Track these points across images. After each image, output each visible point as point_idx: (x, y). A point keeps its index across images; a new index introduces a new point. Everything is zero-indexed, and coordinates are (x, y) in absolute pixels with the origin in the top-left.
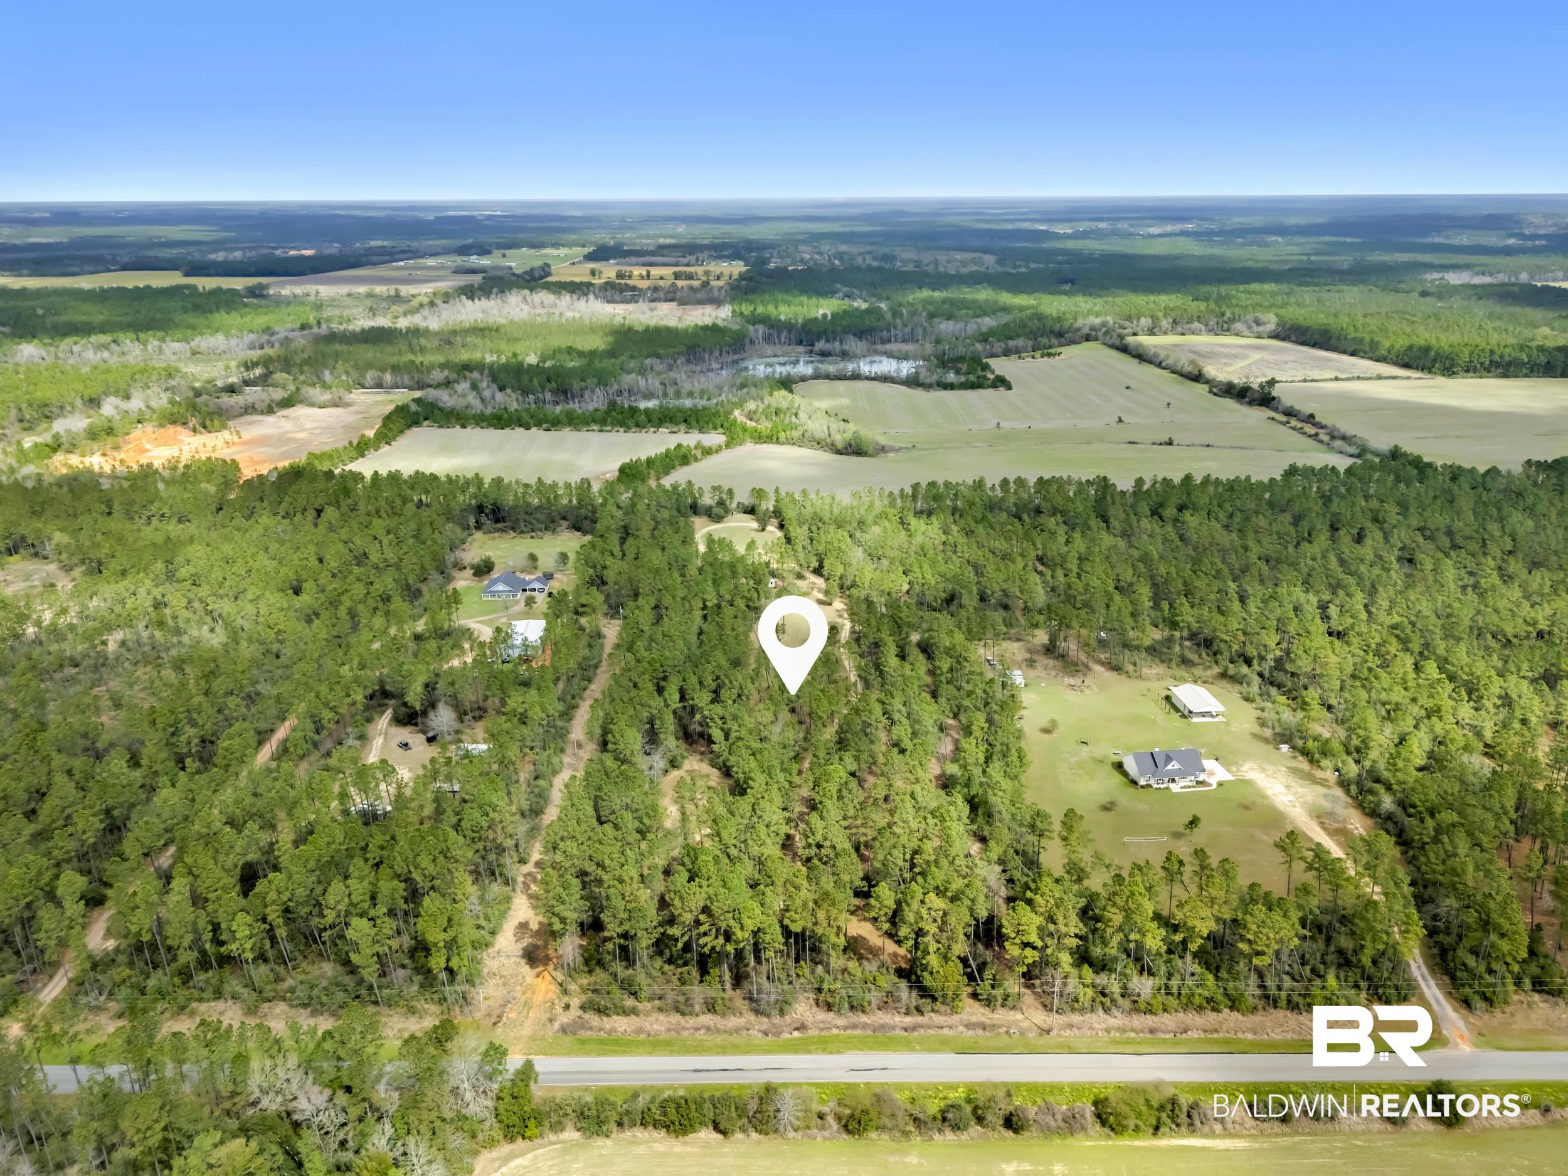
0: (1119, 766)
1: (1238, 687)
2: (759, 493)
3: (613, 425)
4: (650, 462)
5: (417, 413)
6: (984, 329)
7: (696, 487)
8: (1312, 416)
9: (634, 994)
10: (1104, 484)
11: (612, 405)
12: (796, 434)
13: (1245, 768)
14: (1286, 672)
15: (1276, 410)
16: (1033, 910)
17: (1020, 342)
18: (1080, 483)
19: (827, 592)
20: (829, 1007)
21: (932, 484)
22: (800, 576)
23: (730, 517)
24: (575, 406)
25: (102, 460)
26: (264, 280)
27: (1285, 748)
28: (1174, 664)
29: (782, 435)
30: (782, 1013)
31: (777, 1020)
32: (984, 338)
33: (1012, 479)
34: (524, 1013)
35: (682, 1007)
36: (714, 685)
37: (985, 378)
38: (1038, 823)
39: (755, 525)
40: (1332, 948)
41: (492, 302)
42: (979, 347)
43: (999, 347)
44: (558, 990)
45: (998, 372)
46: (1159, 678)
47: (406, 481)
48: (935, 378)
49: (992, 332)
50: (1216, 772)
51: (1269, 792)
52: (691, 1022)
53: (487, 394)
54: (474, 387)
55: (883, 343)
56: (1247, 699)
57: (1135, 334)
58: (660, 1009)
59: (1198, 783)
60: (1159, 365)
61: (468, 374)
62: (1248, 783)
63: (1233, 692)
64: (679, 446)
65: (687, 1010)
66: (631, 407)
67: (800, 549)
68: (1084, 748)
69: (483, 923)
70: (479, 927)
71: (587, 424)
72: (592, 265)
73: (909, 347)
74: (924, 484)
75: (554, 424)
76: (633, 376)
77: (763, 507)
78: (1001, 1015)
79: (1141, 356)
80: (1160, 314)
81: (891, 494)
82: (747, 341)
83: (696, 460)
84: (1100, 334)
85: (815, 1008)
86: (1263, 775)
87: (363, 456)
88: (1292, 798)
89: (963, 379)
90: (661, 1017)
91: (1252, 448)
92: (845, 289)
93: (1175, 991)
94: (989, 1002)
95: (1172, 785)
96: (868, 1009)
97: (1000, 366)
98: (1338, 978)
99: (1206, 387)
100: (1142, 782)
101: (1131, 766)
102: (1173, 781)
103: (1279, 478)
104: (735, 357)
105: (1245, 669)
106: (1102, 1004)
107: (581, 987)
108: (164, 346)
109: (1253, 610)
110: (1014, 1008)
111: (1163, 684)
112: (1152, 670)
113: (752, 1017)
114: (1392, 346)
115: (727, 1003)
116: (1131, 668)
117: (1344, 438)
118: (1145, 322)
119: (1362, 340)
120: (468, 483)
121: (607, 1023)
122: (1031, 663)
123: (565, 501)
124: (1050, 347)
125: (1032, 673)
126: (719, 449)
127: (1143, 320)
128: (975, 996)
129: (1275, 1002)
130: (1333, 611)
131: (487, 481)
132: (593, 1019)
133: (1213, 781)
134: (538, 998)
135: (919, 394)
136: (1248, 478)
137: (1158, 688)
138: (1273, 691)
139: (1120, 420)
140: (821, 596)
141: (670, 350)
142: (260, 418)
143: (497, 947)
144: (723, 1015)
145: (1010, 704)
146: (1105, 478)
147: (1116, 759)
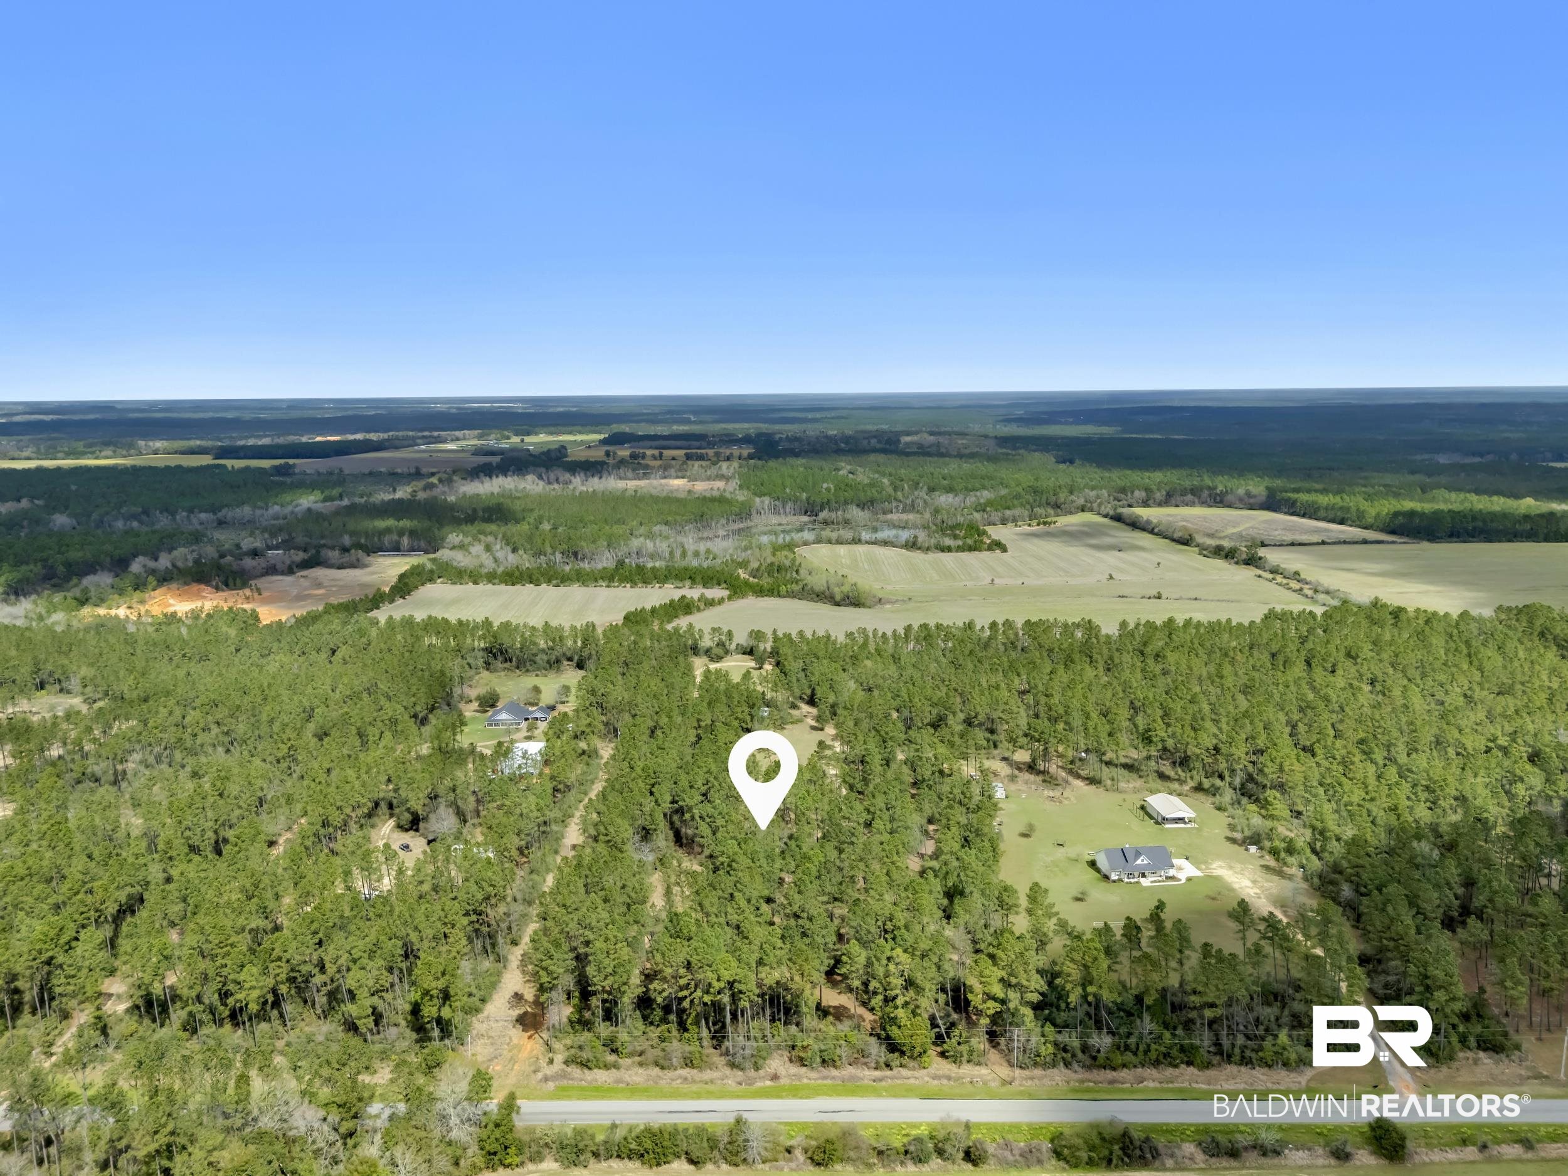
0: (1093, 864)
1: (1211, 799)
2: (758, 635)
3: (621, 581)
4: (654, 611)
5: (432, 571)
6: (982, 501)
7: (697, 629)
8: (1297, 573)
9: (614, 1051)
10: (1090, 627)
11: (621, 564)
12: (796, 588)
13: (1214, 866)
14: (1257, 783)
15: (1263, 569)
16: (995, 964)
17: (1017, 512)
18: (1066, 625)
19: (818, 719)
20: (802, 1062)
21: (925, 626)
22: (794, 706)
23: (729, 657)
24: (585, 565)
25: (128, 612)
26: (291, 461)
27: (1253, 849)
28: (1150, 778)
29: (783, 589)
30: (757, 1068)
31: (752, 1073)
32: (981, 508)
33: (1000, 621)
34: (510, 1066)
35: (661, 1062)
36: (704, 789)
37: (982, 541)
38: (1005, 897)
39: (753, 664)
40: (1286, 1012)
41: (509, 479)
42: (977, 516)
43: (996, 516)
44: (543, 1048)
45: (995, 537)
46: (1136, 791)
47: (418, 624)
48: (933, 541)
49: (990, 503)
50: (1185, 870)
51: (1236, 886)
52: (670, 1074)
53: (500, 555)
54: (488, 548)
55: (884, 513)
56: (1219, 809)
57: (1130, 506)
58: (641, 1064)
59: (1168, 878)
60: (1152, 532)
61: (482, 537)
62: (1218, 878)
63: (1207, 802)
64: (683, 597)
65: (666, 1063)
66: (638, 566)
67: (794, 680)
68: (1061, 849)
69: (474, 991)
70: (470, 995)
71: (596, 580)
72: (608, 448)
73: (911, 517)
74: (916, 627)
75: (564, 580)
76: (642, 539)
77: (761, 646)
78: (967, 1070)
79: (1135, 525)
80: (1154, 487)
81: (884, 634)
82: (754, 512)
83: (699, 610)
84: (1095, 505)
85: (788, 1064)
86: (1230, 872)
87: (378, 608)
88: (1258, 891)
89: (960, 543)
90: (641, 1071)
91: (1238, 601)
92: (849, 467)
93: (1133, 1047)
94: (956, 1059)
95: (1142, 880)
96: (838, 1063)
97: (996, 532)
98: (1290, 1036)
99: (1196, 549)
100: (1114, 877)
101: (1103, 863)
102: (1143, 875)
103: (1258, 621)
104: (741, 525)
105: (1218, 782)
106: (1063, 1059)
107: (565, 1045)
108: (192, 516)
109: (1224, 726)
110: (979, 1064)
111: (1139, 796)
112: (1129, 783)
113: (728, 1071)
114: (1378, 514)
115: (704, 1058)
116: (1109, 782)
117: (1327, 592)
118: (1139, 494)
119: (1348, 509)
120: (476, 627)
121: (589, 1075)
122: (1012, 778)
123: (570, 643)
124: (1046, 516)
125: (1013, 787)
126: (721, 601)
127: (1137, 493)
128: (943, 1054)
129: (1229, 1056)
130: (1301, 728)
131: (496, 624)
132: (575, 1071)
133: (1183, 876)
134: (524, 1055)
135: (917, 556)
136: (1229, 621)
137: (1135, 800)
138: (1244, 800)
139: (1111, 577)
140: (813, 723)
141: (678, 518)
142: (280, 577)
143: (486, 1013)
144: (700, 1069)
145: (987, 806)
146: (1090, 621)
147: (1090, 858)
